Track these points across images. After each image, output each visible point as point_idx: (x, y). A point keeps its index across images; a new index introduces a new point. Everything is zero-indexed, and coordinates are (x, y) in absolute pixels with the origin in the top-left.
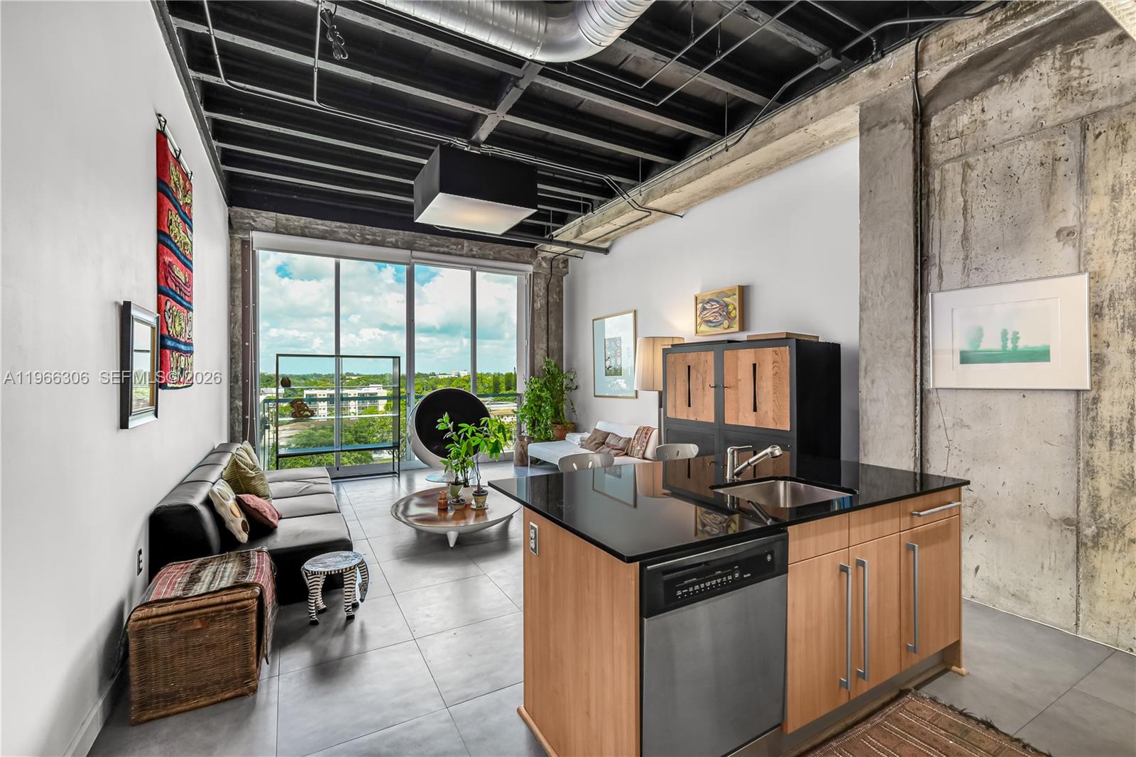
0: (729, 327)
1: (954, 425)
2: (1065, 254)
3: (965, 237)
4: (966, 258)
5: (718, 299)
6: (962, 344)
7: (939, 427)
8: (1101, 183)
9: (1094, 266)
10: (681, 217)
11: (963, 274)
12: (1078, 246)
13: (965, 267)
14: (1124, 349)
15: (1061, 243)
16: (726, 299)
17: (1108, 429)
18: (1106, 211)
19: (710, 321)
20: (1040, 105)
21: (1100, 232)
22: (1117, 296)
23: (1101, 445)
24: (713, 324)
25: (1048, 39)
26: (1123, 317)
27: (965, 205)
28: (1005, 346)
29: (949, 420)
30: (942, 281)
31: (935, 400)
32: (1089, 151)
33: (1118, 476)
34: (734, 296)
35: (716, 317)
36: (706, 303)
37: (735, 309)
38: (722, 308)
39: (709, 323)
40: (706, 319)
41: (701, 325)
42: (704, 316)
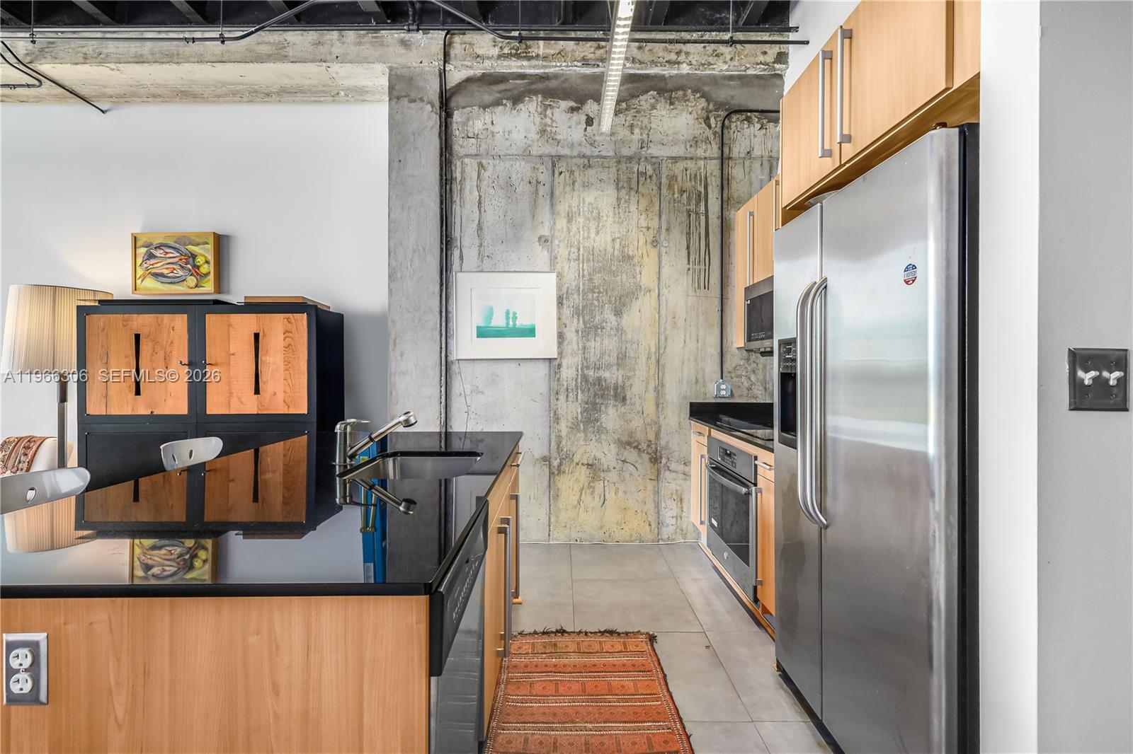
0: (197, 286)
1: (472, 392)
2: (542, 256)
3: (480, 228)
4: (481, 245)
5: (177, 246)
6: (478, 321)
7: (461, 394)
8: (562, 208)
9: (558, 267)
10: (103, 112)
11: (478, 258)
12: (551, 251)
13: (480, 253)
14: (573, 329)
15: (541, 247)
16: (191, 248)
17: (565, 387)
18: (565, 230)
19: (162, 275)
20: (528, 135)
21: (562, 244)
22: (570, 291)
23: (562, 397)
24: (170, 280)
25: (533, 87)
26: (573, 307)
27: (479, 200)
28: (508, 323)
29: (468, 387)
30: (462, 262)
31: (457, 371)
32: (556, 183)
33: (570, 420)
34: (206, 246)
35: (174, 269)
36: (155, 248)
37: (207, 262)
38: (186, 259)
39: (160, 278)
40: (153, 271)
41: (144, 278)
42: (151, 266)
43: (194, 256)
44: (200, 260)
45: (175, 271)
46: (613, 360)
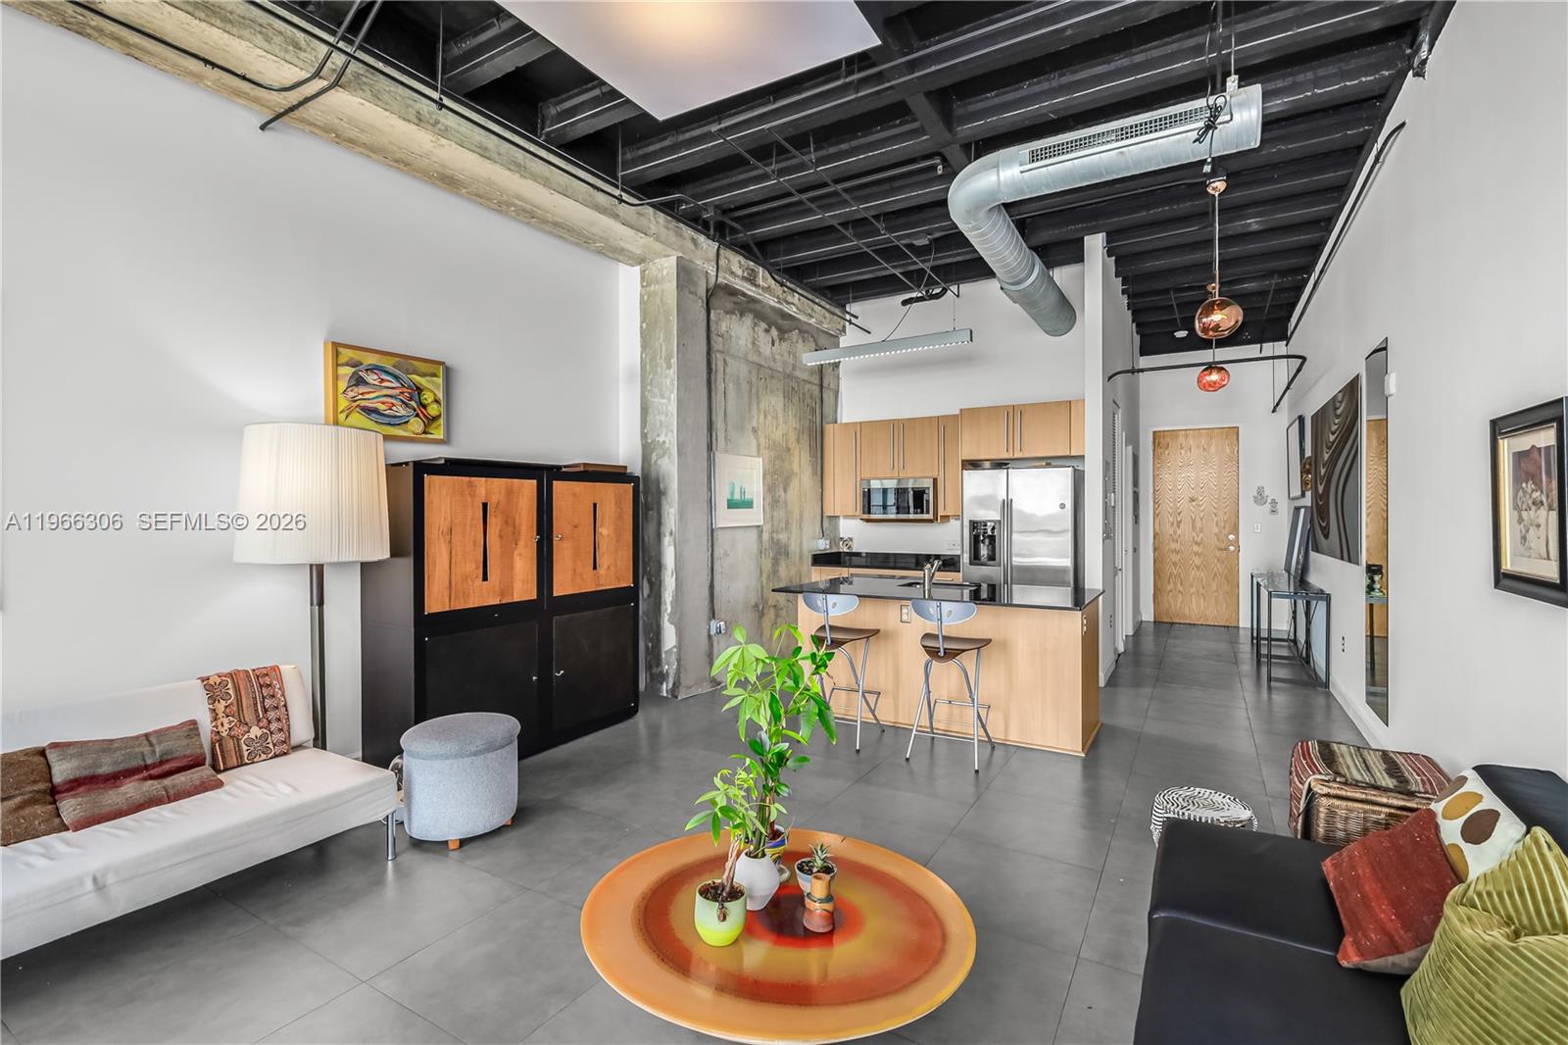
1: (724, 555)
2: (754, 443)
3: (725, 414)
4: (726, 430)
5: (397, 372)
7: (718, 558)
8: (762, 406)
9: (763, 453)
11: (725, 441)
13: (726, 437)
15: (753, 436)
16: (415, 377)
17: (764, 548)
18: (763, 424)
19: (376, 411)
20: (747, 344)
21: (762, 435)
22: (767, 473)
23: (763, 556)
24: (387, 420)
25: (751, 306)
26: (769, 484)
27: (725, 391)
28: (741, 497)
29: (722, 552)
30: (717, 443)
32: (759, 386)
34: (434, 379)
35: (393, 405)
36: (367, 370)
37: (437, 401)
38: (409, 393)
39: (374, 415)
40: (363, 403)
41: (349, 412)
42: (360, 397)
43: (419, 390)
44: (428, 397)
45: (394, 408)
46: (783, 525)
